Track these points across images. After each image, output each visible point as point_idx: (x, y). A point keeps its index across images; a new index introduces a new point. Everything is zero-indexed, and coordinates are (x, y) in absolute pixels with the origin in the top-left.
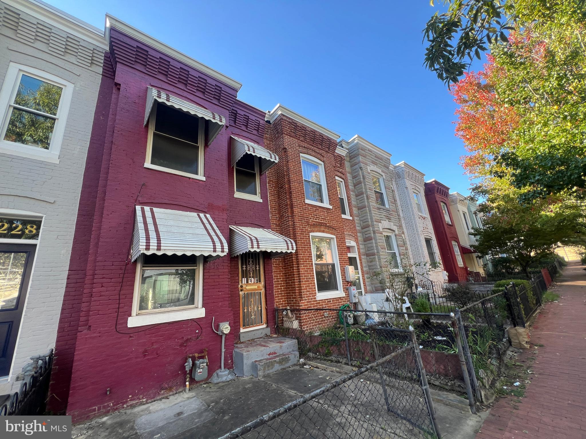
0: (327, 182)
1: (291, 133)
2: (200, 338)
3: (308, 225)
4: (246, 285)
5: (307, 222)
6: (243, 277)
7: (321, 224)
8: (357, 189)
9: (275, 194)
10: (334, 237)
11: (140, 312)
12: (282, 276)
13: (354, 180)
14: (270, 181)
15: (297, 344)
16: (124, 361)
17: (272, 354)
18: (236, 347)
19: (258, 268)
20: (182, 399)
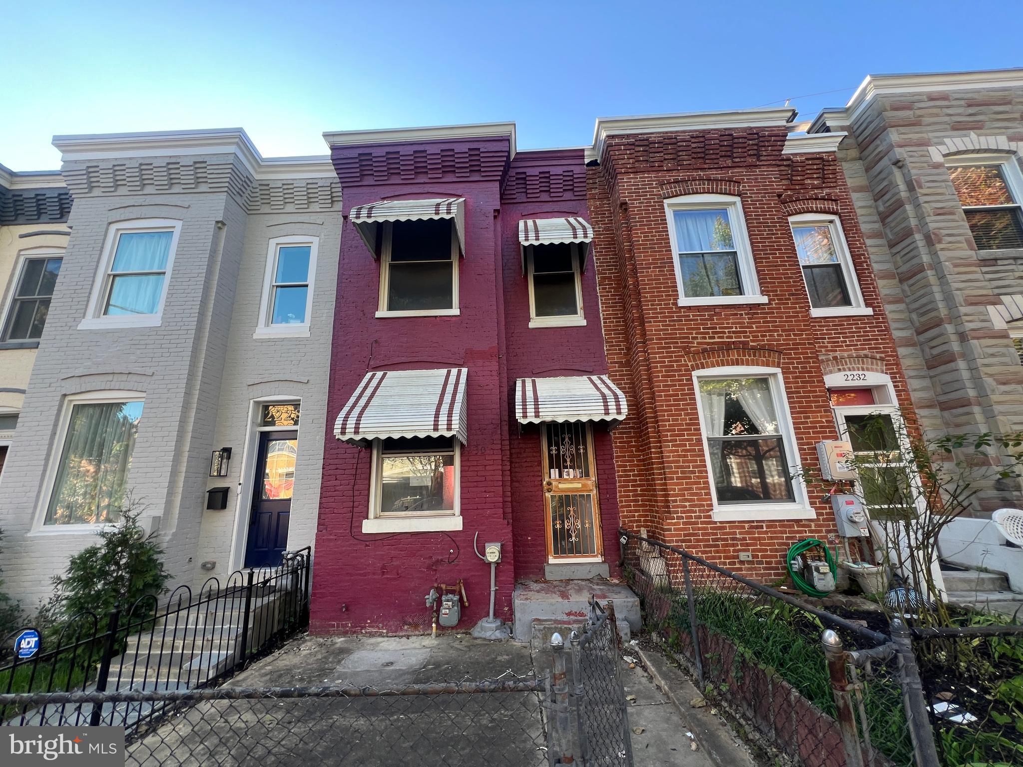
0: (751, 240)
1: (637, 165)
2: (455, 562)
3: (687, 353)
4: (557, 480)
5: (684, 348)
6: (551, 467)
7: (727, 347)
8: (893, 225)
9: (616, 303)
10: (778, 371)
11: (382, 514)
12: (638, 466)
13: (880, 203)
14: (604, 278)
15: (639, 608)
16: (361, 575)
17: (575, 614)
18: (526, 587)
19: (582, 451)
20: (417, 645)
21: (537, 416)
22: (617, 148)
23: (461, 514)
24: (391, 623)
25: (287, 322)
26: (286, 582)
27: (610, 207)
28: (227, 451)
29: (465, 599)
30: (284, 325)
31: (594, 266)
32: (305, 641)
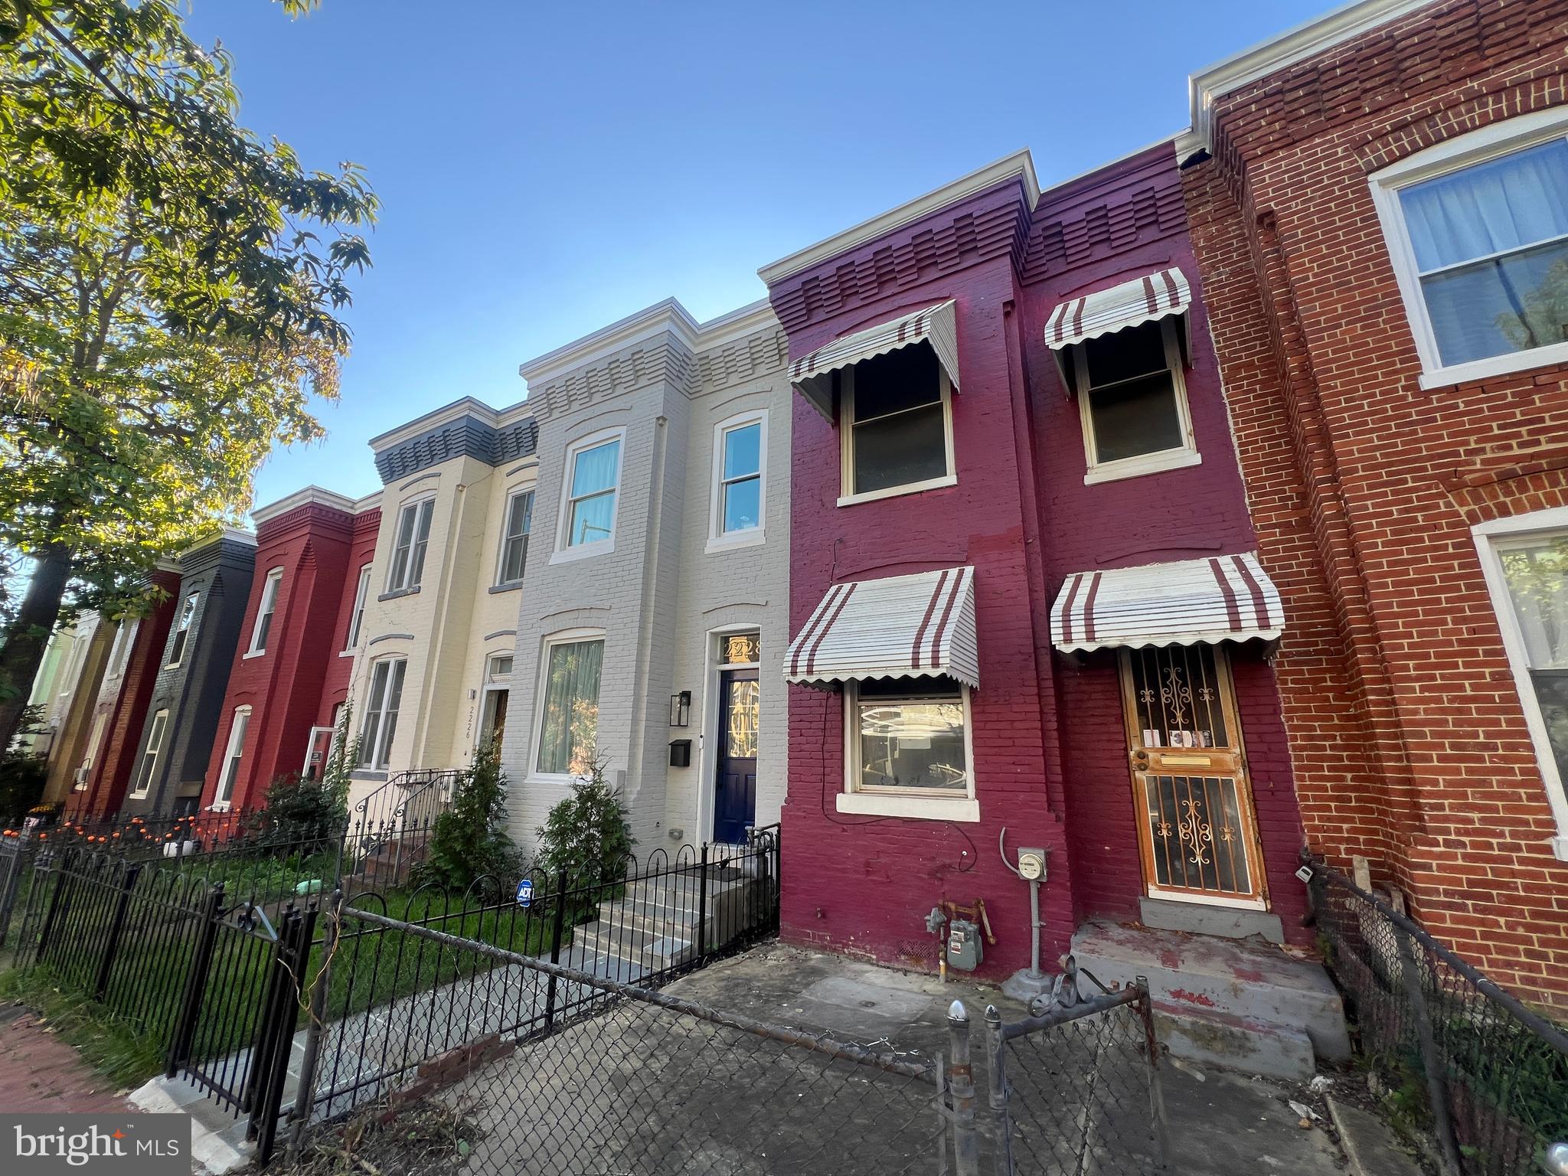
2: (972, 871)
3: (1454, 488)
4: (1157, 750)
6: (1144, 725)
14: (1236, 368)
15: (1341, 1016)
16: (838, 870)
17: (1190, 997)
18: (1100, 931)
19: (1207, 698)
20: (915, 987)
21: (1091, 636)
22: (1239, 113)
23: (977, 797)
24: (883, 947)
25: (741, 528)
26: (752, 866)
27: (1241, 228)
28: (686, 696)
29: (989, 933)
30: (737, 532)
31: (1211, 349)
32: (775, 948)
